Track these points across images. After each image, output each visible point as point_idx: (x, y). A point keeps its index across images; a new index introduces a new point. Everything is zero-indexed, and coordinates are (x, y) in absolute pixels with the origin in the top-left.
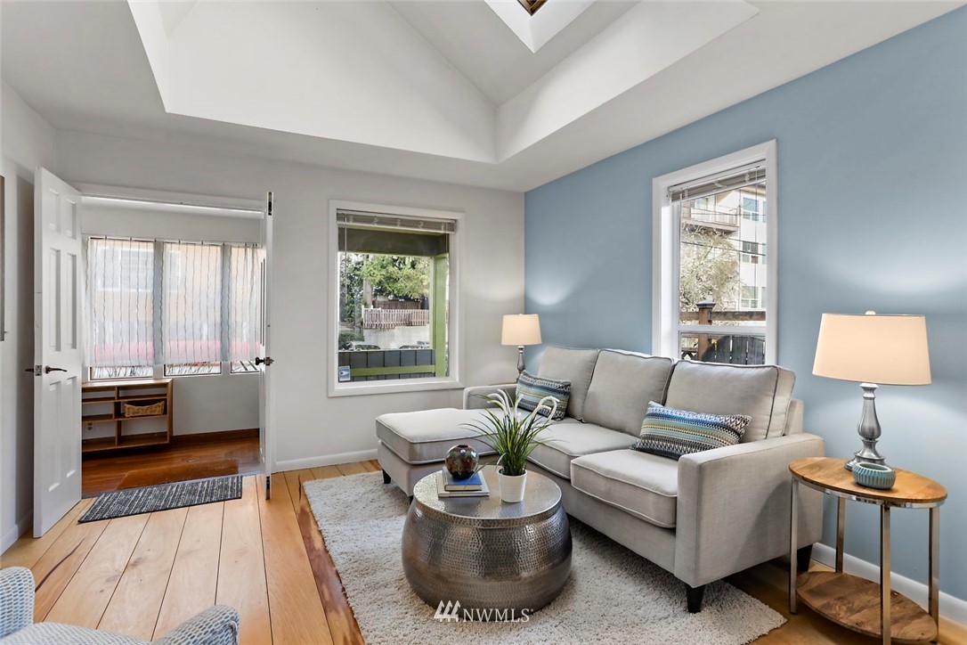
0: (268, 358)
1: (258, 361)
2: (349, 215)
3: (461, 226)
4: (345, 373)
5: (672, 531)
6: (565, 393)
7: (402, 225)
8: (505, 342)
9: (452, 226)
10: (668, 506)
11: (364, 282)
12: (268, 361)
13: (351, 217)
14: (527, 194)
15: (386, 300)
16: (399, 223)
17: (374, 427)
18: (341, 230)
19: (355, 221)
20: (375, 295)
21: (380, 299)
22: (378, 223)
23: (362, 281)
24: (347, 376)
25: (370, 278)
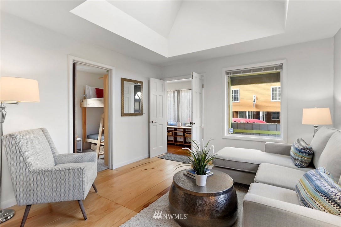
2: (231, 72)
4: (231, 130)
7: (253, 72)
8: (303, 123)
13: (232, 73)
19: (233, 74)
22: (243, 73)
24: (232, 131)
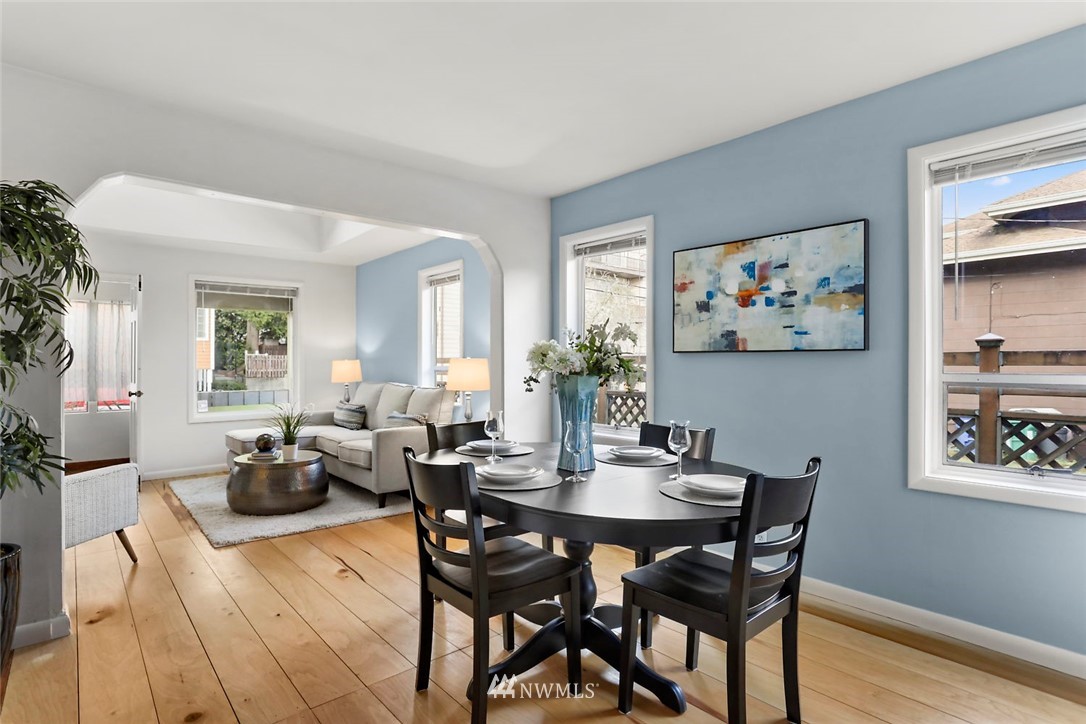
0: (139, 392)
1: (131, 394)
2: (206, 285)
3: (301, 292)
4: (203, 406)
5: (370, 470)
6: (361, 412)
7: (251, 292)
8: (333, 381)
9: (294, 292)
10: (367, 456)
11: (248, 324)
12: (139, 394)
13: (208, 287)
14: (358, 268)
15: (276, 344)
16: (248, 290)
17: (223, 441)
18: (199, 294)
19: (211, 289)
20: (263, 339)
21: (268, 343)
23: (245, 322)
24: (205, 408)
25: (255, 319)
